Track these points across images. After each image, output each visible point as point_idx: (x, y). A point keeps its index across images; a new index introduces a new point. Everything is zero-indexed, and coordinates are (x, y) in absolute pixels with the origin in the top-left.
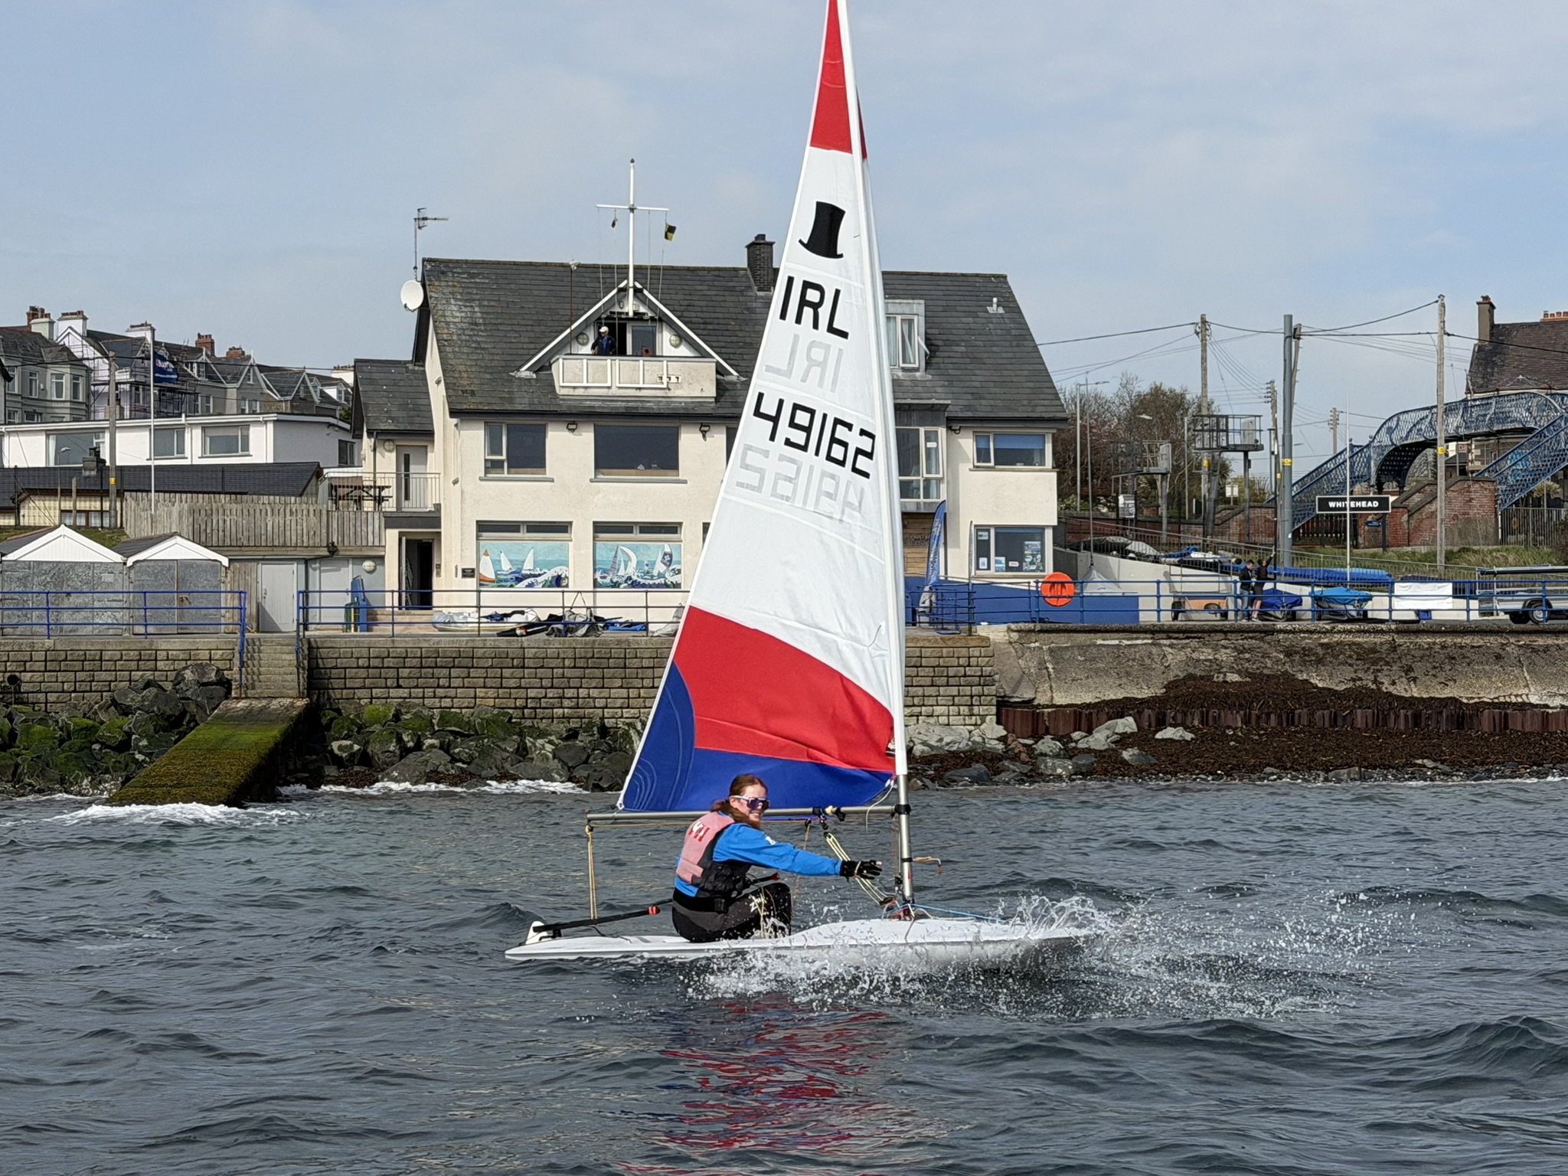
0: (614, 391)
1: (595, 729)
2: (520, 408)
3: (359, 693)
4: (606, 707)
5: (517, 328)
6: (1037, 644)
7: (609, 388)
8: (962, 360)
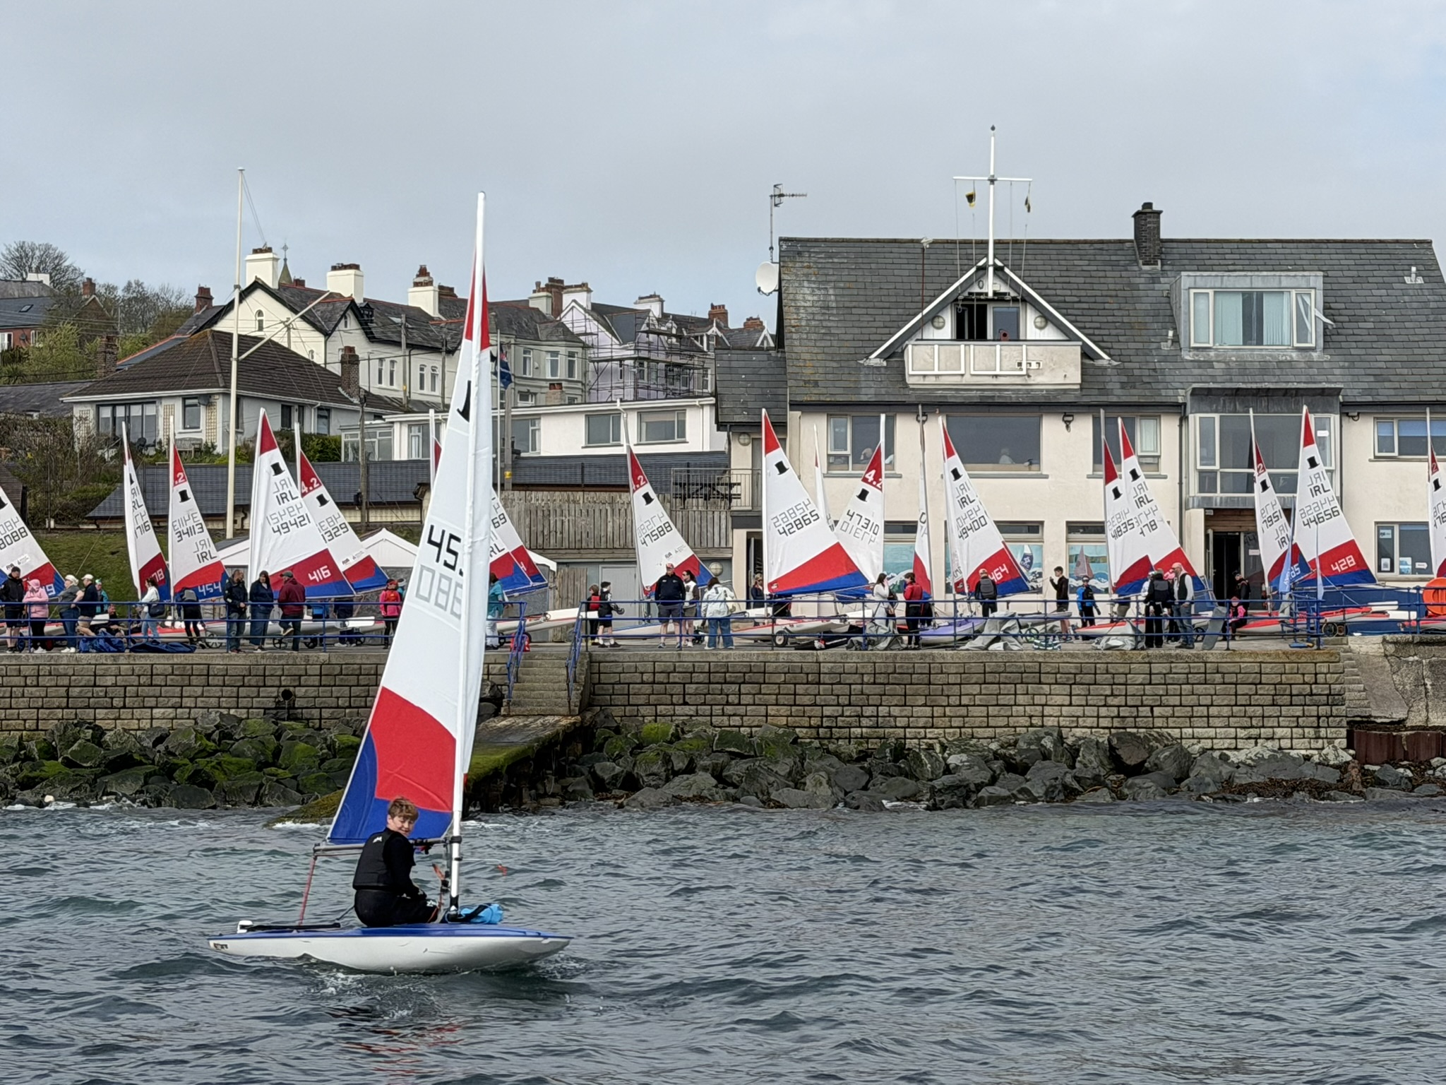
0: (967, 379)
1: (888, 750)
2: (864, 398)
3: (643, 710)
4: (909, 727)
5: (871, 311)
6: (1416, 658)
7: (962, 375)
8: (1369, 338)
